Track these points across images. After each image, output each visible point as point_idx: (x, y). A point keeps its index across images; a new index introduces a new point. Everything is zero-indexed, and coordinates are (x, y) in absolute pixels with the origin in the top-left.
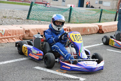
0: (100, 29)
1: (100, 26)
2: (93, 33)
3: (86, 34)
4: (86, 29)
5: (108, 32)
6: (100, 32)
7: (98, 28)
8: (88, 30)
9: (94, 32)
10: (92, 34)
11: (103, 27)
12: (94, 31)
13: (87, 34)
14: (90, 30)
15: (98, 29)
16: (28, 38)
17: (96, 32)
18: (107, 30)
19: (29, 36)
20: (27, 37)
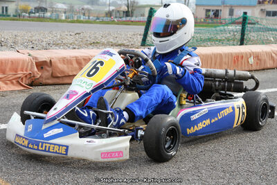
2: (269, 66)
10: (263, 69)
14: (258, 59)
16: (50, 81)
19: (53, 76)
20: (48, 79)
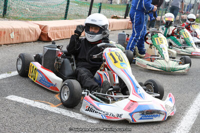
0: (42, 34)
1: (43, 28)
3: (6, 43)
4: (5, 32)
5: (63, 38)
6: (45, 39)
7: (39, 31)
8: (12, 35)
9: (27, 39)
11: (49, 29)
12: (29, 37)
13: (8, 42)
15: (39, 34)
17: (34, 39)
18: (60, 36)
